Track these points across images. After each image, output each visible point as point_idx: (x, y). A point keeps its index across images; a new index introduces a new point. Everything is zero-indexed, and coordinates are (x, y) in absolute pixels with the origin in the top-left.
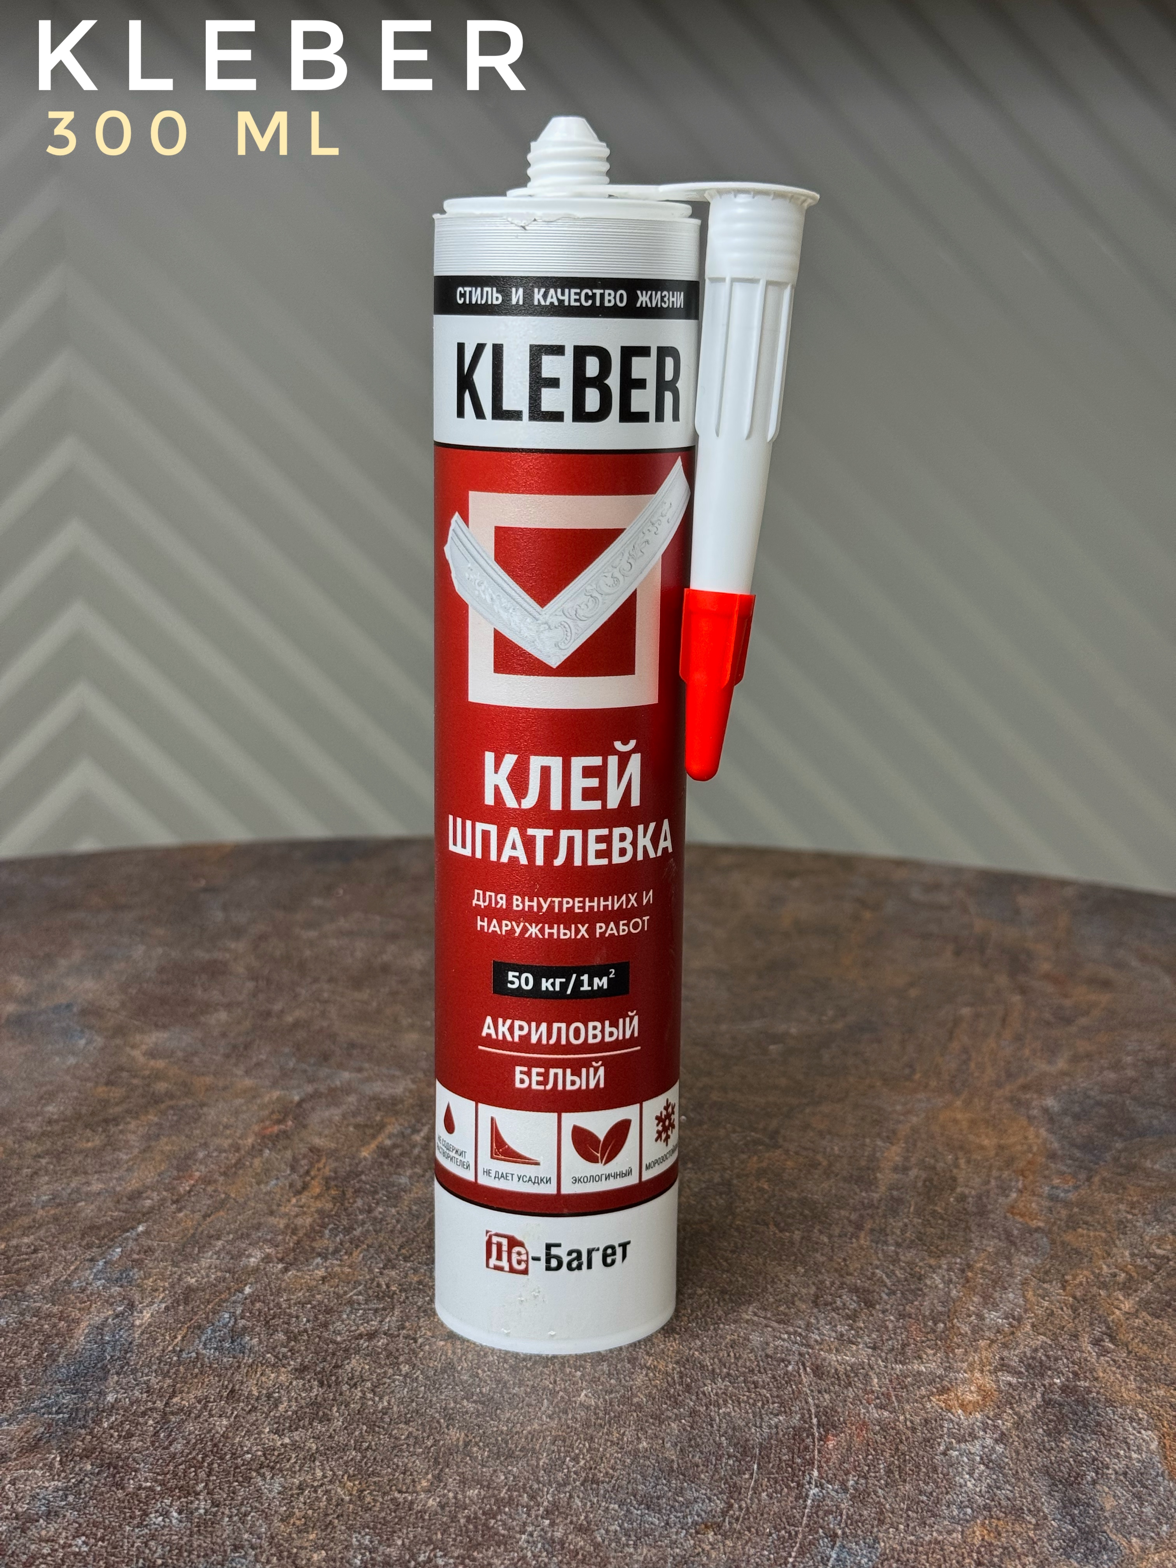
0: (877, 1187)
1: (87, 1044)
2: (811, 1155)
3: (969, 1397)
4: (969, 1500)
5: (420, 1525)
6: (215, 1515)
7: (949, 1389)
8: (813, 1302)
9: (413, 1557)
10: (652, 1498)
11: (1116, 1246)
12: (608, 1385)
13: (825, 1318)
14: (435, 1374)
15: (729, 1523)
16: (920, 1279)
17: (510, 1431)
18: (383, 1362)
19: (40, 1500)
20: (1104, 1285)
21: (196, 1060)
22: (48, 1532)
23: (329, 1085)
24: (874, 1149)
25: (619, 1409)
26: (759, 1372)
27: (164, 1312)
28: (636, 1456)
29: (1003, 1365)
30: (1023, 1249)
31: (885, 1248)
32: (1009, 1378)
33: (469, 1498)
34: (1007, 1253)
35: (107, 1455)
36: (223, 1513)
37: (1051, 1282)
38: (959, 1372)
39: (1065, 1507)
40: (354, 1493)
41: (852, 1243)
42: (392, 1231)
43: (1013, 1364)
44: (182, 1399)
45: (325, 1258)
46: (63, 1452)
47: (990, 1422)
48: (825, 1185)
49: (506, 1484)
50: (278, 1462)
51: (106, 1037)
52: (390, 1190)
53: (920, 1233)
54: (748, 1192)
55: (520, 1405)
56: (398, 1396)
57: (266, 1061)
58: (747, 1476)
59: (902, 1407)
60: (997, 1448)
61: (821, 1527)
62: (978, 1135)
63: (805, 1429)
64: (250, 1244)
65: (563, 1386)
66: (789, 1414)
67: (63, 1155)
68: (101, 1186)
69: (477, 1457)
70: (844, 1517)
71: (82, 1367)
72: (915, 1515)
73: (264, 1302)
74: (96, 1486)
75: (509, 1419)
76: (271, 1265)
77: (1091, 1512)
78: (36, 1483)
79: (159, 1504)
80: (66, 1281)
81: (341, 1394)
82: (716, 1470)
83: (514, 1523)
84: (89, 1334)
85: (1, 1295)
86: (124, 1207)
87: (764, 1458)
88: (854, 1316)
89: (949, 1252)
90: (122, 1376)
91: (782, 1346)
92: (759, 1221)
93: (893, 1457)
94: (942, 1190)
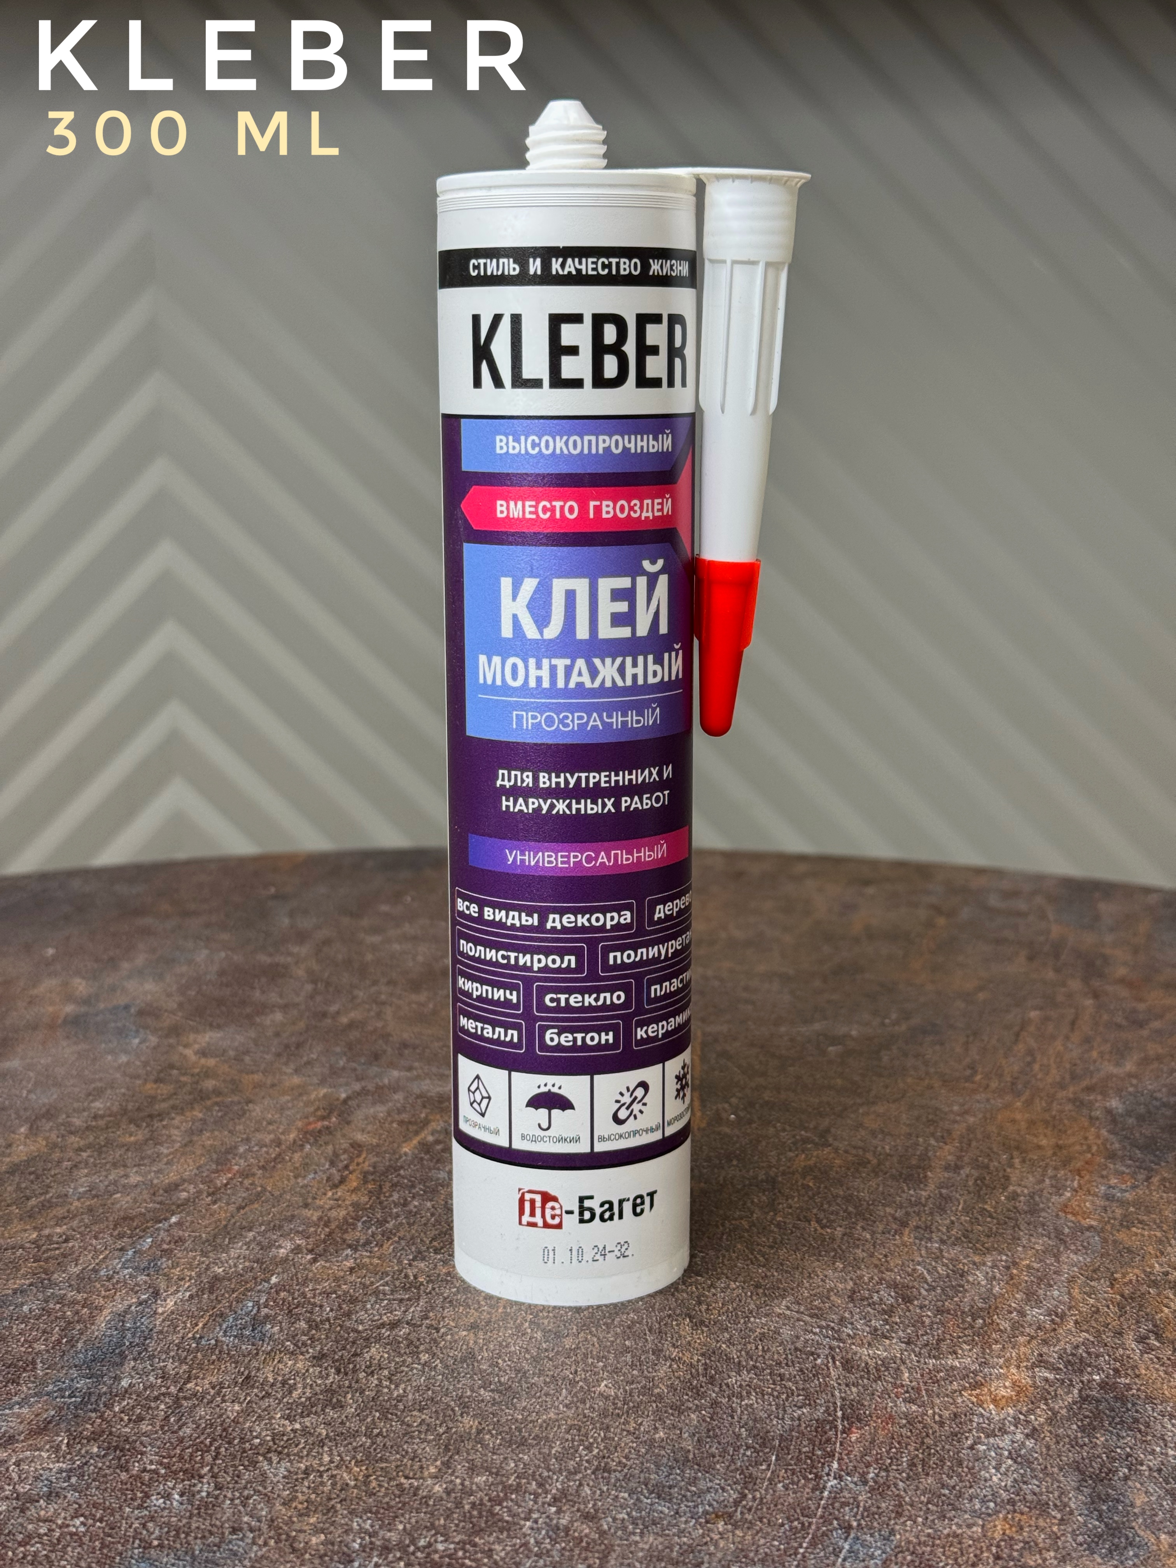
0: (926, 1185)
1: (140, 1043)
2: (861, 1152)
3: (1003, 1392)
4: (993, 1495)
5: (424, 1510)
6: (217, 1498)
7: (982, 1384)
8: (849, 1297)
9: (413, 1542)
10: (664, 1487)
12: (630, 1376)
13: (860, 1313)
14: (454, 1364)
15: (742, 1513)
16: (962, 1276)
17: (525, 1419)
18: (402, 1351)
19: (42, 1481)
20: (1155, 1284)
21: (247, 1059)
22: (47, 1512)
23: (377, 1083)
24: (926, 1150)
25: (638, 1400)
26: (787, 1364)
27: (187, 1300)
28: (651, 1446)
29: (1041, 1361)
30: (1073, 1248)
31: (929, 1245)
32: (1047, 1375)
33: (477, 1484)
34: (1055, 1251)
35: (115, 1439)
36: (225, 1496)
37: (1099, 1279)
38: (994, 1367)
39: (1093, 1502)
40: (360, 1478)
41: (895, 1240)
42: (425, 1224)
43: (1052, 1360)
44: (196, 1385)
45: (356, 1250)
46: (72, 1434)
47: (1022, 1417)
48: (873, 1183)
49: (515, 1472)
50: (286, 1447)
51: (160, 1037)
52: (427, 1184)
53: (967, 1231)
54: (791, 1189)
55: (538, 1394)
56: (414, 1384)
57: (317, 1060)
58: (764, 1467)
59: (932, 1401)
60: (1027, 1443)
61: (836, 1519)
62: (1035, 1136)
63: (829, 1422)
64: (281, 1236)
65: (583, 1376)
66: (814, 1406)
67: (104, 1149)
68: (139, 1178)
69: (489, 1444)
70: (861, 1509)
71: (100, 1353)
72: (935, 1508)
73: (289, 1291)
74: (100, 1468)
75: (525, 1408)
76: (300, 1256)
77: (1120, 1507)
78: (41, 1465)
79: (162, 1487)
80: (93, 1269)
82: (733, 1461)
83: (520, 1510)
84: (110, 1321)
85: (27, 1282)
86: (159, 1199)
87: (783, 1449)
88: (890, 1311)
89: (996, 1249)
90: (139, 1362)
91: (813, 1340)
92: (801, 1217)
93: (917, 1450)
94: (994, 1188)
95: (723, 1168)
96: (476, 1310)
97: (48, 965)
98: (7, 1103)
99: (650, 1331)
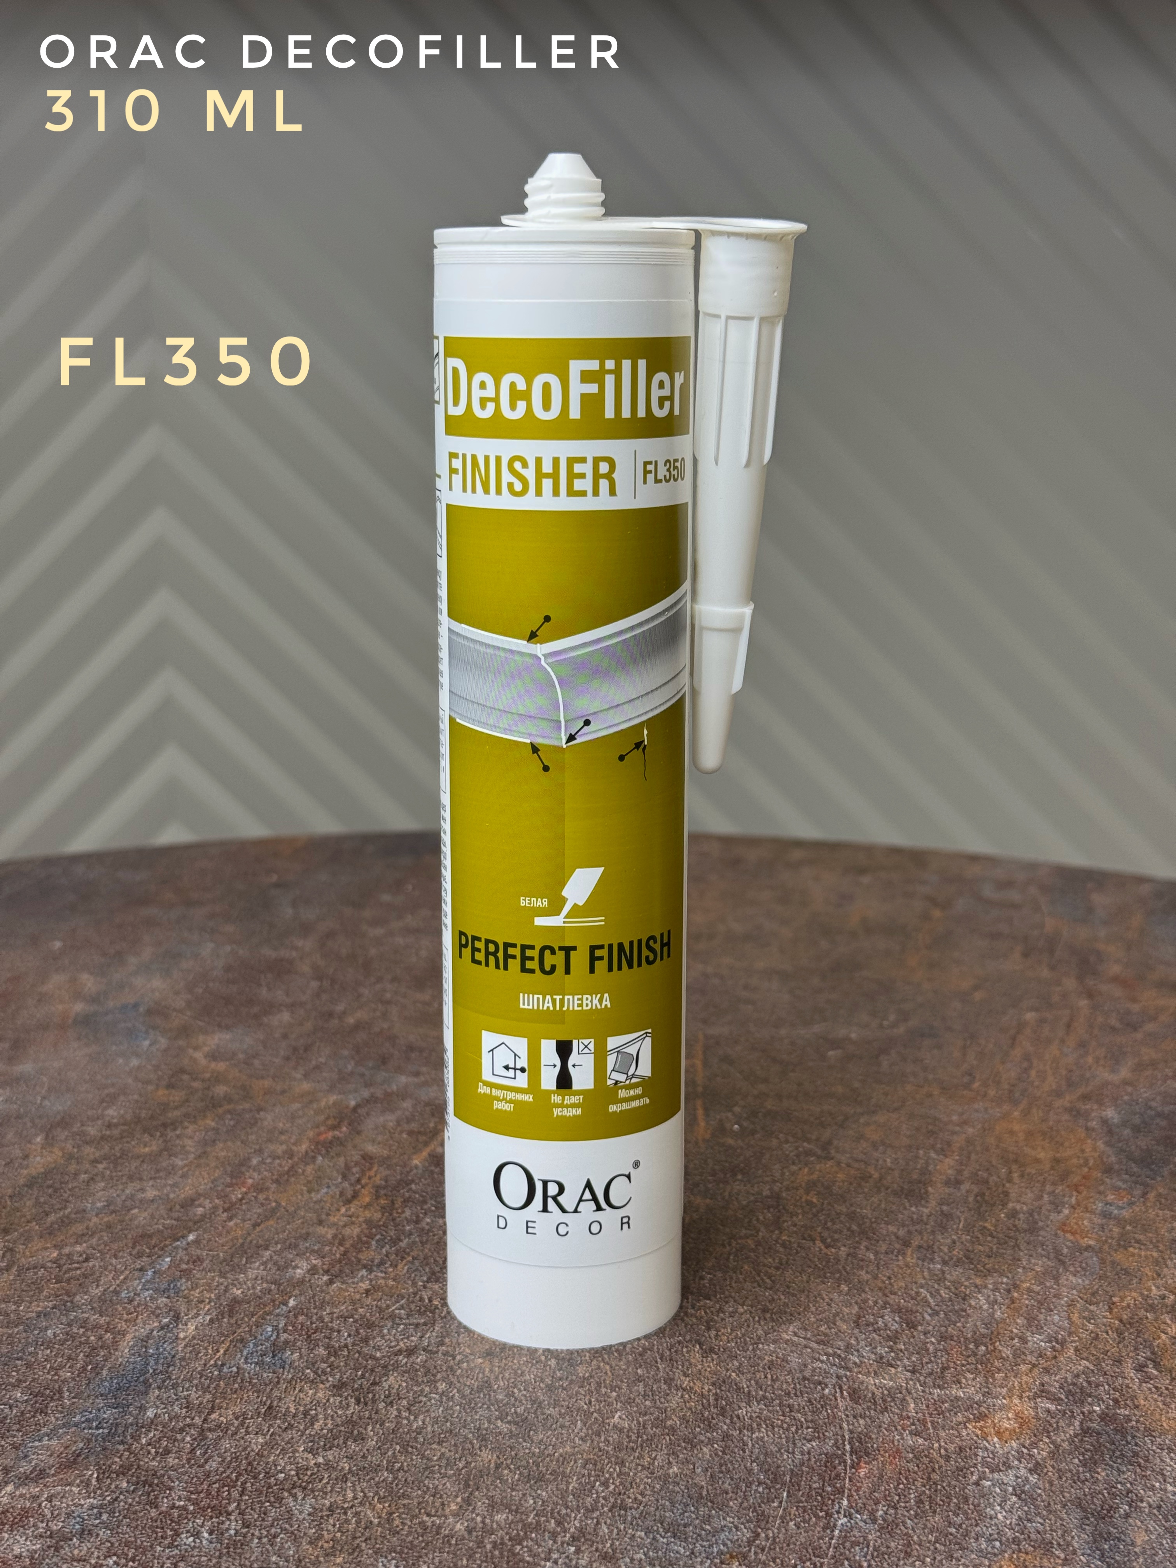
0: (927, 1201)
1: (150, 1045)
2: (863, 1167)
3: (1006, 1424)
4: (998, 1533)
5: (447, 1550)
7: (986, 1416)
8: (855, 1322)
10: (679, 1525)
11: (1167, 1266)
12: (643, 1407)
13: (866, 1339)
14: (471, 1394)
15: (756, 1553)
16: (964, 1299)
17: (542, 1453)
18: (420, 1380)
19: (75, 1518)
20: (1152, 1308)
21: (256, 1062)
22: (81, 1551)
23: (385, 1090)
24: (927, 1163)
25: (652, 1432)
26: (795, 1395)
27: (208, 1325)
28: (666, 1481)
29: (1042, 1391)
30: (1072, 1269)
31: (931, 1266)
32: (1049, 1405)
33: (497, 1522)
34: (1055, 1272)
35: (143, 1473)
36: (253, 1534)
38: (997, 1398)
39: (1095, 1541)
40: (384, 1515)
41: (898, 1260)
42: (438, 1243)
43: (1053, 1390)
44: (221, 1416)
45: (370, 1271)
46: (101, 1468)
47: (1025, 1451)
48: (875, 1199)
49: (534, 1509)
50: (310, 1482)
51: (170, 1039)
53: (968, 1251)
54: (795, 1206)
55: (554, 1426)
56: (433, 1415)
57: (325, 1064)
58: (776, 1504)
59: (937, 1434)
60: (1031, 1478)
61: (847, 1559)
62: (1033, 1148)
63: (837, 1456)
64: (297, 1255)
65: (597, 1407)
66: (822, 1439)
67: (120, 1161)
68: (155, 1193)
69: (507, 1479)
70: (871, 1549)
71: (125, 1381)
72: (943, 1548)
73: (307, 1316)
74: (130, 1505)
75: (542, 1440)
76: (316, 1276)
77: (1122, 1547)
78: (72, 1500)
79: (191, 1524)
80: (114, 1291)
81: (376, 1413)
82: (745, 1498)
83: (540, 1550)
84: (133, 1346)
85: (50, 1304)
86: (175, 1215)
87: (794, 1485)
88: (895, 1338)
89: (996, 1271)
90: (163, 1390)
91: (820, 1368)
92: (806, 1236)
93: (924, 1486)
94: (993, 1205)
95: (728, 1183)
97: (55, 959)
98: (22, 1110)
99: (661, 1358)
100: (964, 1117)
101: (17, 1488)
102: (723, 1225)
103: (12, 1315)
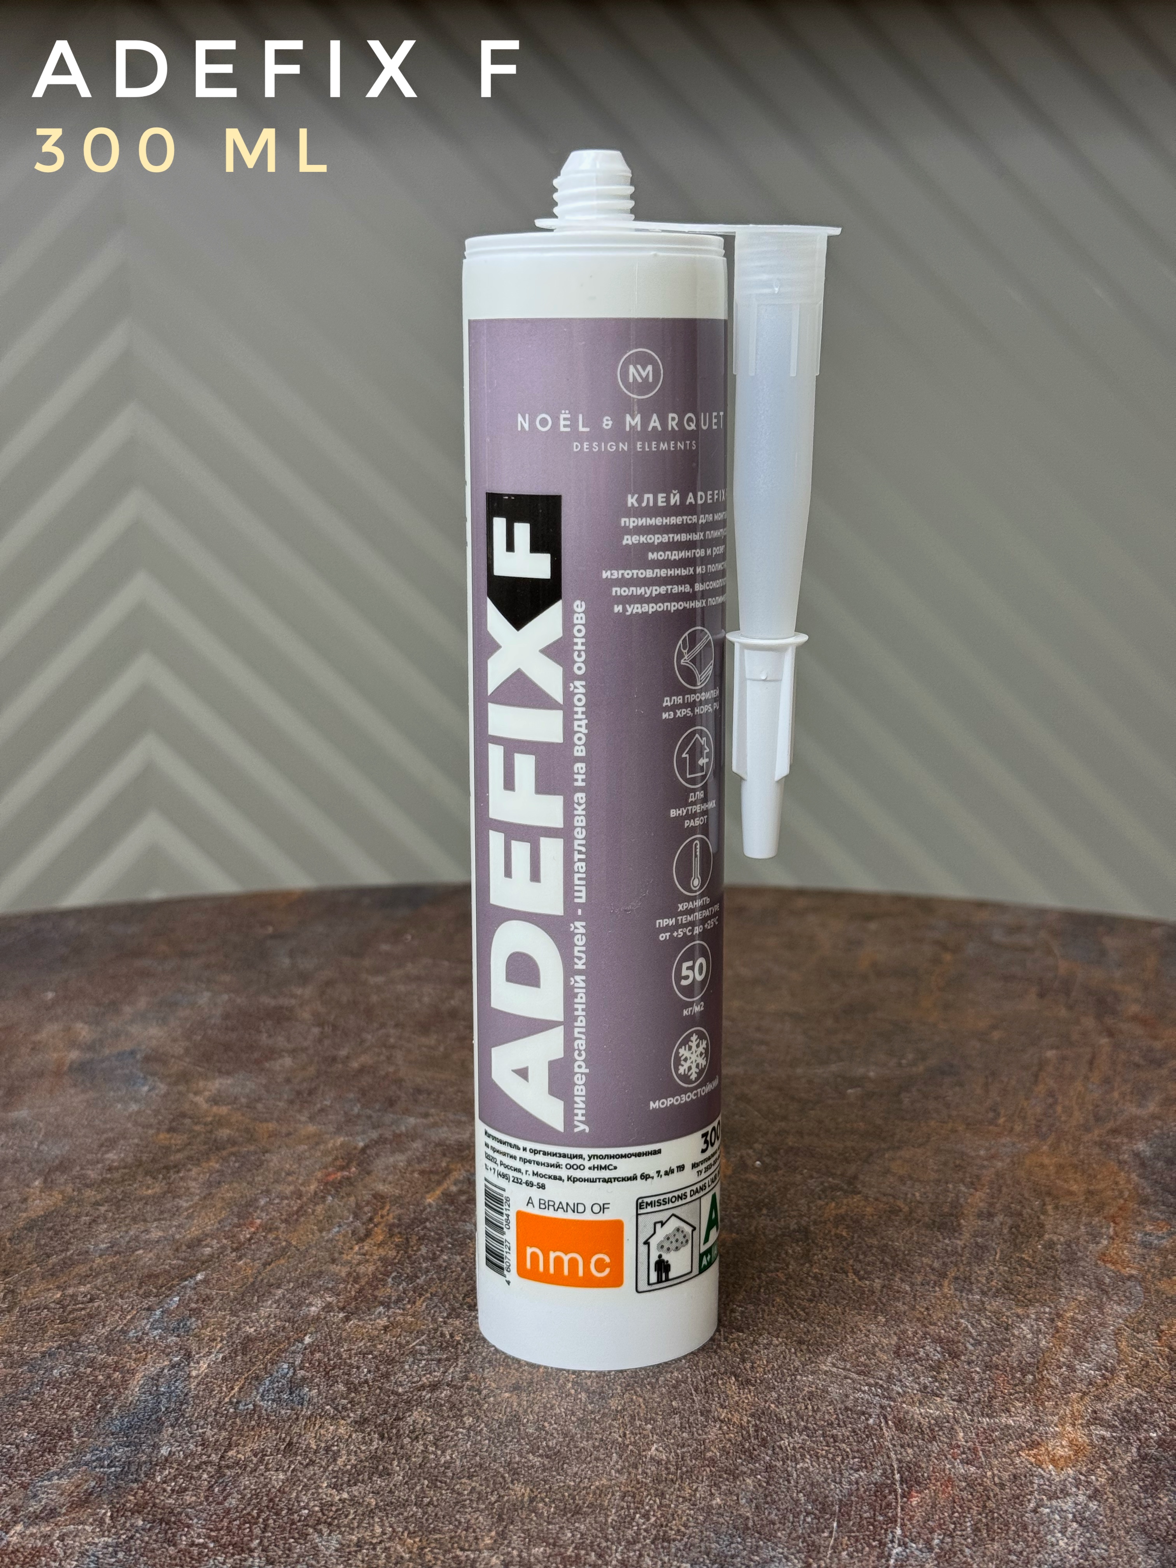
0: (960, 1234)
1: (150, 1091)
2: (892, 1201)
3: (1060, 1452)
4: (1061, 1560)
7: (1039, 1444)
8: (894, 1353)
10: (726, 1556)
12: (680, 1439)
13: (907, 1369)
14: (499, 1428)
16: (1006, 1329)
17: (577, 1486)
18: (446, 1415)
19: (89, 1557)
21: (260, 1106)
23: (394, 1131)
24: (957, 1196)
25: (691, 1464)
26: (839, 1425)
27: (221, 1363)
28: (709, 1513)
29: (1095, 1419)
30: (1115, 1298)
31: (970, 1297)
32: (1103, 1432)
33: (534, 1555)
34: (1098, 1302)
35: (159, 1511)
38: (1049, 1426)
40: (415, 1550)
41: (935, 1292)
42: (456, 1280)
43: (1106, 1417)
44: (238, 1452)
45: (388, 1307)
46: (115, 1507)
47: (1082, 1478)
48: (907, 1232)
49: (573, 1542)
50: (335, 1518)
51: (169, 1084)
52: (455, 1237)
53: (1007, 1281)
54: (825, 1239)
55: (589, 1459)
56: (461, 1449)
57: (331, 1107)
58: (826, 1534)
59: (990, 1462)
60: (1091, 1505)
62: (1066, 1181)
63: (887, 1486)
64: (310, 1293)
65: (633, 1440)
66: (870, 1468)
67: (122, 1203)
68: (160, 1234)
69: (542, 1513)
71: (136, 1420)
73: (324, 1353)
74: (147, 1543)
75: (576, 1473)
76: (332, 1314)
78: (86, 1539)
79: (212, 1562)
80: (122, 1330)
81: (402, 1448)
82: (794, 1528)
84: (144, 1385)
85: (55, 1345)
86: (183, 1255)
87: (844, 1515)
88: (938, 1367)
89: (1038, 1301)
90: (176, 1428)
91: (862, 1399)
92: (838, 1269)
93: (980, 1514)
94: (1030, 1236)
95: (753, 1217)
96: (517, 1370)
97: (48, 1009)
98: (18, 1155)
99: (696, 1390)
100: (993, 1151)
101: (27, 1527)
102: (751, 1260)
103: (15, 1356)
